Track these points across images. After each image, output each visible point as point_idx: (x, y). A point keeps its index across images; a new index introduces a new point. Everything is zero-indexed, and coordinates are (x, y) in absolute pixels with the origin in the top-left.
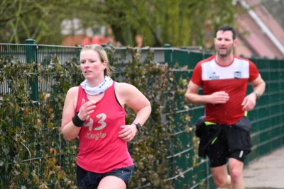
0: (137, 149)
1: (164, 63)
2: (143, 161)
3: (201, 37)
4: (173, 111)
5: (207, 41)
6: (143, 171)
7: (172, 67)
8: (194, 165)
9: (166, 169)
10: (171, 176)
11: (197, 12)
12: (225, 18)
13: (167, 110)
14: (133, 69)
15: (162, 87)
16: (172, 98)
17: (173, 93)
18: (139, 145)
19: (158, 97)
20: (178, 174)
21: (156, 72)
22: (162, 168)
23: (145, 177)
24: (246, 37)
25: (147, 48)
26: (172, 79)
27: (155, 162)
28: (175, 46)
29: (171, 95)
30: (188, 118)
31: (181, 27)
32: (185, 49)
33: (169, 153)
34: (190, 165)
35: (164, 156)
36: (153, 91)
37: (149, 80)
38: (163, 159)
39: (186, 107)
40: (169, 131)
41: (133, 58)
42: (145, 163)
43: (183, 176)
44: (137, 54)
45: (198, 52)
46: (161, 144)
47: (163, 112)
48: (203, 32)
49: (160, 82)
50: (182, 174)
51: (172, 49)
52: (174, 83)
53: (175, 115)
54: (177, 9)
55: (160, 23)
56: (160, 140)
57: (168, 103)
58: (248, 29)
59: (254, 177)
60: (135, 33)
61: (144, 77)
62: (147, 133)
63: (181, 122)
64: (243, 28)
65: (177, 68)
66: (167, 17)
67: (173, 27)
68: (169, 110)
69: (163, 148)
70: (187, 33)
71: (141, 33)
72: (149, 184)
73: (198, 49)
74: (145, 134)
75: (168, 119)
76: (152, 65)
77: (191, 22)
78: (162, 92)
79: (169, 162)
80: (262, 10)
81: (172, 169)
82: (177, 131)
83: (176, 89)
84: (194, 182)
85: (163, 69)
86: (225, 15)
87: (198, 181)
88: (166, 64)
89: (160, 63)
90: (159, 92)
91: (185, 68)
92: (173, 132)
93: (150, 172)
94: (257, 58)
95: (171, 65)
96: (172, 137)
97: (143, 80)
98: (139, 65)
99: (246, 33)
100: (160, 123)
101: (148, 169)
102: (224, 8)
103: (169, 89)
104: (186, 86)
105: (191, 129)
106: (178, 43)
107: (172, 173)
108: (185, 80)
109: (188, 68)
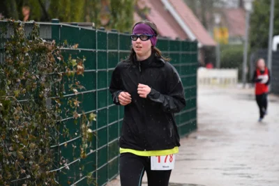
0: (17, 136)
1: (51, 40)
2: (23, 150)
3: (96, 11)
4: (60, 94)
5: (102, 17)
6: (22, 161)
7: (60, 45)
8: (82, 156)
9: (49, 159)
10: (54, 168)
13: (53, 93)
14: (14, 45)
15: (49, 66)
16: (59, 80)
17: (61, 74)
18: (19, 132)
20: (63, 165)
21: (43, 50)
22: (45, 158)
23: (25, 168)
24: (147, 13)
25: (32, 22)
26: (59, 58)
27: (37, 151)
29: (59, 76)
30: (77, 103)
32: (76, 25)
33: (53, 142)
34: (78, 155)
35: (47, 144)
37: (33, 59)
38: (47, 149)
39: (75, 90)
40: (54, 116)
41: (15, 32)
42: (25, 153)
43: (68, 168)
44: (20, 29)
45: (91, 28)
46: (44, 131)
47: (49, 96)
48: (98, 6)
49: (45, 61)
51: (61, 24)
52: (61, 63)
53: (63, 100)
56: (44, 127)
57: (54, 85)
58: (149, 5)
61: (27, 54)
62: (29, 118)
63: (69, 107)
64: (143, 3)
65: (66, 46)
68: (55, 93)
69: (47, 136)
72: (29, 176)
73: (91, 26)
74: (27, 120)
75: (54, 103)
76: (37, 42)
78: (48, 72)
79: (53, 152)
81: (56, 159)
82: (64, 117)
83: (65, 70)
84: (81, 175)
85: (50, 48)
87: (85, 174)
88: (54, 41)
89: (47, 40)
90: (45, 73)
91: (75, 47)
92: (59, 118)
93: (31, 162)
95: (59, 42)
96: (58, 123)
97: (26, 58)
98: (22, 42)
99: (145, 9)
100: (45, 108)
101: (29, 159)
103: (56, 69)
104: (76, 67)
105: (79, 115)
106: (69, 18)
107: (56, 165)
108: (75, 61)
109: (78, 47)
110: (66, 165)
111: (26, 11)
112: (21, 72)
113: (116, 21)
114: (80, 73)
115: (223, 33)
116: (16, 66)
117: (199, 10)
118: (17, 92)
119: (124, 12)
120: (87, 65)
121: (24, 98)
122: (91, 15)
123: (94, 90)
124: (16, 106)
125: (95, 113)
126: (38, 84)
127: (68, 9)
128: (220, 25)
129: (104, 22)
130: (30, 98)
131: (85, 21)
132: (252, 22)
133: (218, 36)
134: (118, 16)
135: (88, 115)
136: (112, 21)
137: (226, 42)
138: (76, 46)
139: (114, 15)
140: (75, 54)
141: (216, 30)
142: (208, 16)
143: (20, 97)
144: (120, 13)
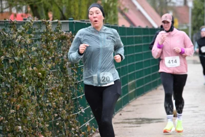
0: (51, 93)
1: (69, 32)
2: (55, 102)
4: (76, 65)
6: (55, 109)
9: (72, 107)
10: (75, 112)
13: (72, 65)
14: (46, 36)
18: (52, 90)
19: (65, 56)
20: (80, 110)
21: (64, 38)
22: (69, 106)
23: (57, 113)
24: (126, 12)
25: (56, 21)
27: (64, 102)
28: (77, 19)
31: (80, 6)
32: (84, 21)
33: (74, 96)
35: (70, 98)
36: (62, 52)
37: (58, 44)
38: (70, 100)
40: (73, 79)
41: (47, 28)
42: (57, 103)
43: (83, 112)
44: (49, 25)
46: (68, 89)
49: (66, 45)
50: (83, 111)
51: (75, 21)
53: (77, 69)
55: (65, 3)
56: (67, 87)
58: (127, 7)
59: (133, 111)
61: (54, 41)
62: (58, 81)
64: (123, 6)
67: (74, 6)
69: (70, 93)
72: (60, 118)
74: (56, 82)
75: (72, 71)
76: (60, 33)
77: (87, 2)
79: (74, 102)
81: (76, 107)
82: (79, 80)
84: (92, 116)
85: (68, 36)
88: (71, 32)
89: (66, 32)
90: (66, 53)
92: (76, 81)
93: (60, 109)
94: (134, 27)
95: (74, 33)
96: (76, 84)
97: (54, 44)
98: (51, 33)
99: (125, 9)
100: (67, 75)
101: (59, 107)
106: (78, 18)
107: (76, 110)
110: (82, 110)
112: (51, 53)
116: (48, 49)
117: (159, 9)
118: (50, 65)
119: (112, 12)
121: (54, 69)
124: (49, 75)
126: (62, 60)
127: (77, 12)
130: (58, 69)
132: (193, 14)
134: (109, 15)
143: (52, 69)
144: (110, 13)
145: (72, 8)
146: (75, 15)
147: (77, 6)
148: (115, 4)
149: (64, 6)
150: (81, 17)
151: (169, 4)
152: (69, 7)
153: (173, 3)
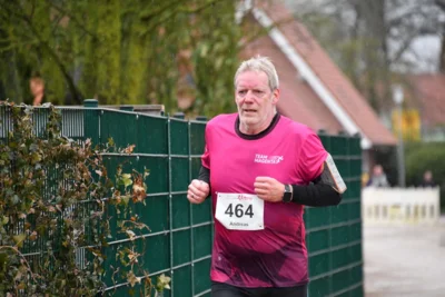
1: (83, 139)
3: (169, 84)
4: (101, 239)
5: (181, 94)
7: (101, 148)
11: (162, 31)
12: (218, 47)
13: (88, 239)
14: (14, 149)
15: (79, 189)
16: (100, 214)
17: (102, 201)
19: (69, 212)
21: (67, 157)
25: (46, 105)
26: (99, 172)
28: (114, 101)
29: (98, 204)
30: (133, 256)
31: (124, 63)
32: (130, 109)
36: (59, 198)
37: (49, 176)
40: (91, 283)
41: (16, 126)
44: (25, 118)
45: (159, 116)
47: (80, 243)
48: (172, 74)
49: (73, 178)
51: (102, 108)
52: (103, 180)
53: (103, 250)
54: (117, 25)
55: (81, 53)
57: (90, 223)
60: (27, 73)
61: (38, 166)
62: (44, 286)
63: (118, 263)
65: (111, 150)
66: (95, 41)
67: (108, 63)
68: (93, 238)
70: (138, 76)
71: (38, 75)
73: (158, 110)
75: (89, 257)
76: (59, 142)
77: (147, 53)
78: (79, 199)
80: (297, 31)
82: (109, 284)
83: (110, 194)
85: (81, 152)
86: (219, 40)
88: (88, 141)
89: (75, 138)
90: (72, 200)
91: (129, 150)
92: (100, 285)
95: (99, 142)
96: (98, 295)
97: (37, 174)
98: (28, 142)
100: (71, 267)
102: (217, 26)
103: (92, 193)
104: (131, 187)
105: (139, 279)
106: (119, 97)
108: (129, 176)
109: (135, 150)
111: (37, 87)
112: (28, 201)
113: (205, 102)
114: (140, 199)
115: (409, 120)
116: (18, 189)
117: (363, 80)
118: (20, 238)
119: (220, 84)
120: (151, 184)
121: (34, 249)
122: (158, 90)
123: (166, 232)
124: (18, 265)
125: (167, 274)
126: (60, 222)
127: (115, 81)
128: (404, 105)
129: (184, 103)
130: (46, 248)
131: (148, 102)
133: (401, 126)
134: (210, 93)
135: (156, 279)
136: (199, 102)
137: (417, 138)
138: (131, 148)
139: (203, 89)
140: (128, 164)
141: (397, 114)
142: (380, 88)
143: (26, 248)
144: (213, 86)
145: (102, 68)
146: (108, 88)
147: (116, 64)
148: (229, 62)
149: (77, 62)
150: (126, 96)
151: (395, 68)
152: (91, 66)
153: (408, 64)
